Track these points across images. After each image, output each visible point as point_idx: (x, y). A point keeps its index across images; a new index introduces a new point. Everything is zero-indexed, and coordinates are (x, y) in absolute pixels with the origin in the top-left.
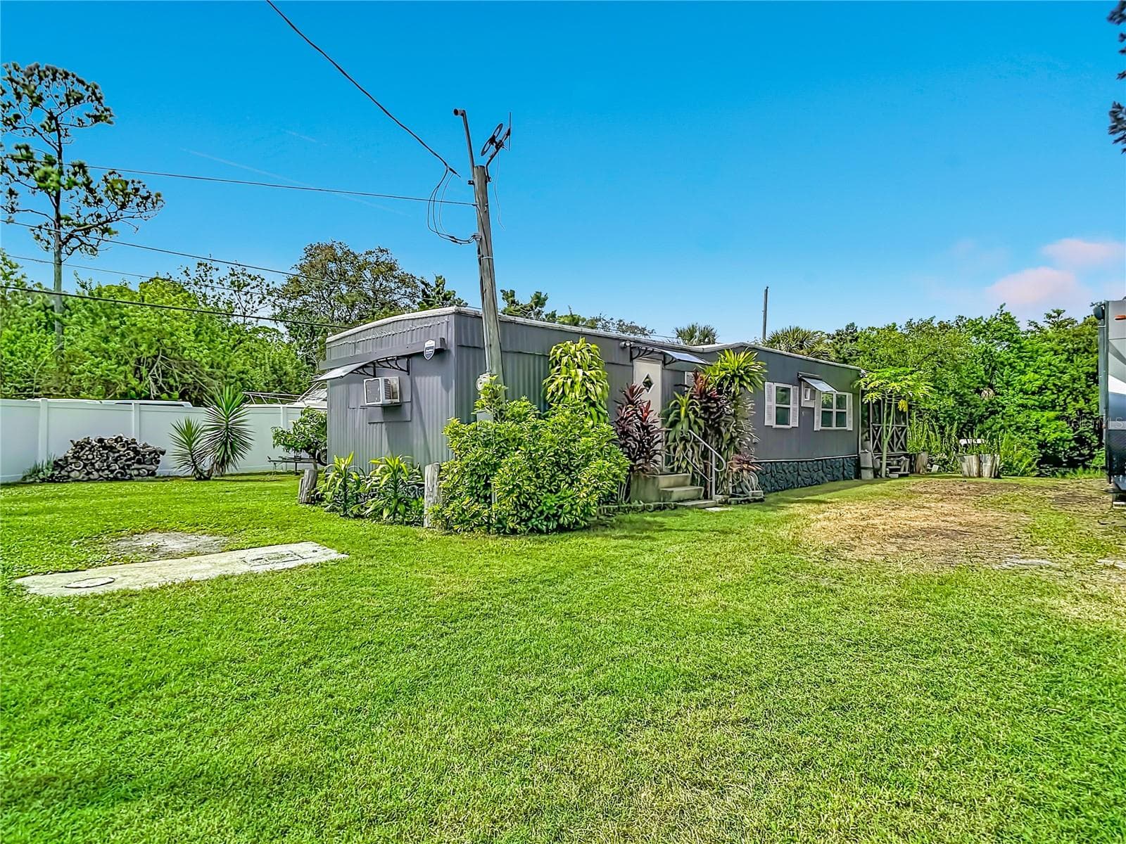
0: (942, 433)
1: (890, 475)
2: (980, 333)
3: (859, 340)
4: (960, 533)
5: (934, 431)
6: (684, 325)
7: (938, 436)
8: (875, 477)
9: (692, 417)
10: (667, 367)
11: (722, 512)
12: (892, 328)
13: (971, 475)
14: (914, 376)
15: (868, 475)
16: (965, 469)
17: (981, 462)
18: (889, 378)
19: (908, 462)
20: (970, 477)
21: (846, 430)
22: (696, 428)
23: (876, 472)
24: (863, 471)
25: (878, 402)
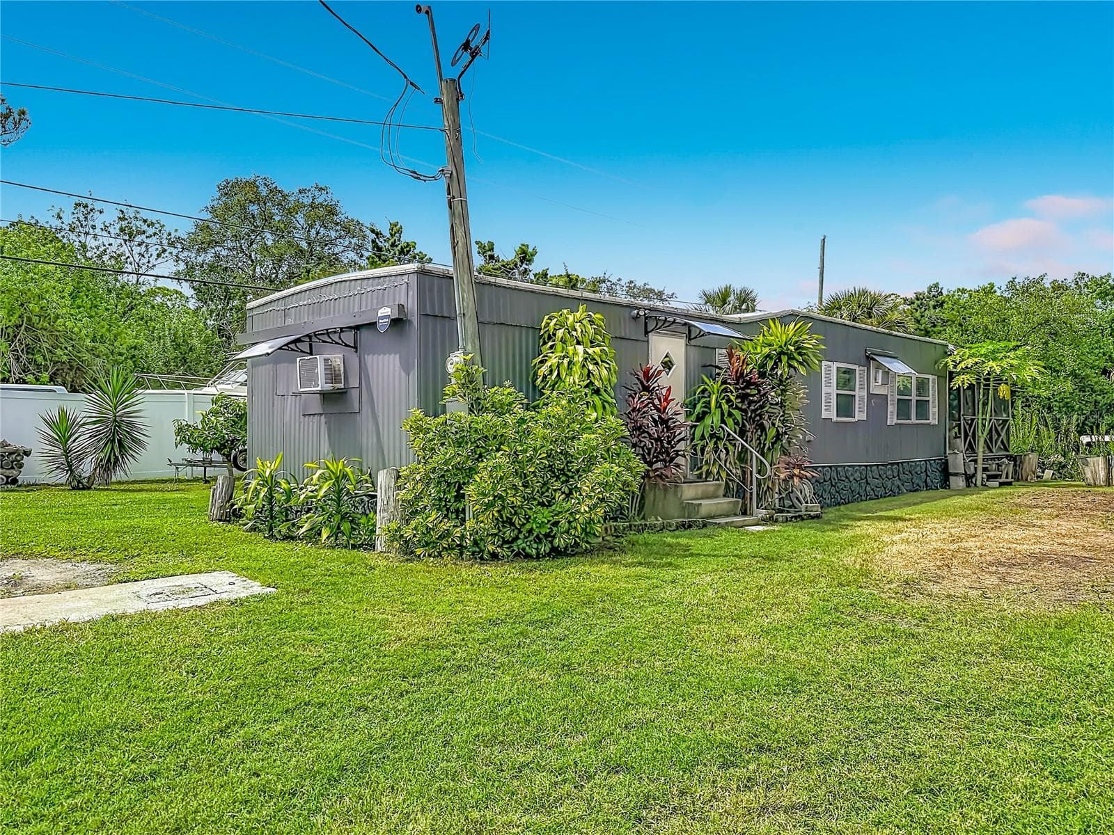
0: (1057, 428)
1: (988, 483)
2: (1107, 295)
3: (945, 306)
4: (1084, 560)
5: (1047, 426)
6: (714, 287)
7: (1052, 431)
8: (968, 486)
9: (725, 407)
10: (693, 342)
11: (766, 532)
12: (989, 290)
13: (1098, 483)
14: (1019, 352)
15: (959, 482)
16: (1089, 475)
17: (1110, 465)
18: (985, 356)
19: (1012, 466)
20: (1095, 485)
21: (929, 424)
22: (730, 421)
23: (969, 478)
24: (951, 478)
25: (971, 387)
